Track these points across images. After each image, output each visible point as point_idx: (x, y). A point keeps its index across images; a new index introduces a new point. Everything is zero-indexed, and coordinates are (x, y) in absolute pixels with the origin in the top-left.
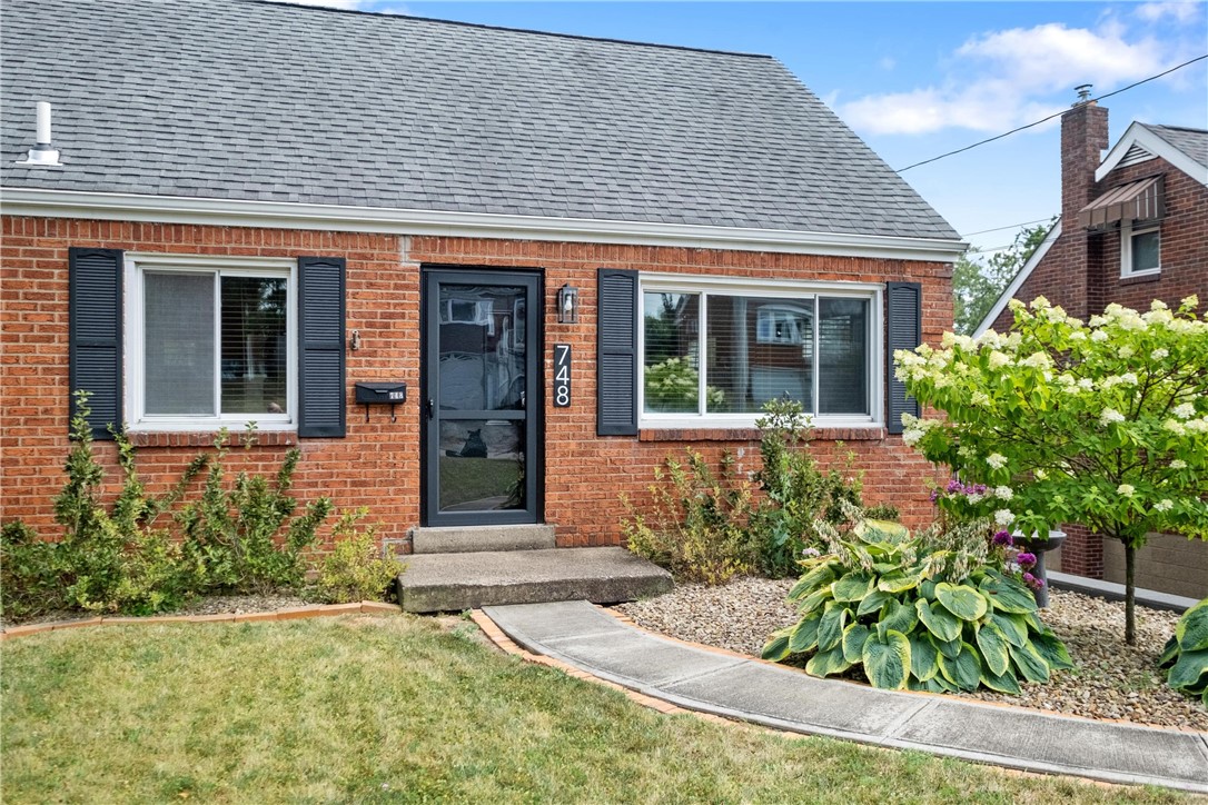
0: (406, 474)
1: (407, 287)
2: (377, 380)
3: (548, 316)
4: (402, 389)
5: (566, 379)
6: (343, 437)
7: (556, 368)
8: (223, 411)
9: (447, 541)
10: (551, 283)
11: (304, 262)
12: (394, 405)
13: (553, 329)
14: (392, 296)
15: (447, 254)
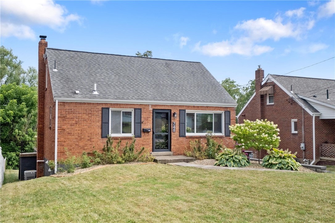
0: (150, 143)
1: (150, 113)
2: (146, 128)
3: (172, 117)
4: (150, 129)
5: (175, 128)
6: (141, 137)
7: (173, 126)
8: (122, 133)
9: (156, 154)
10: (172, 112)
11: (135, 109)
12: (148, 132)
13: (173, 119)
14: (148, 114)
15: (157, 107)
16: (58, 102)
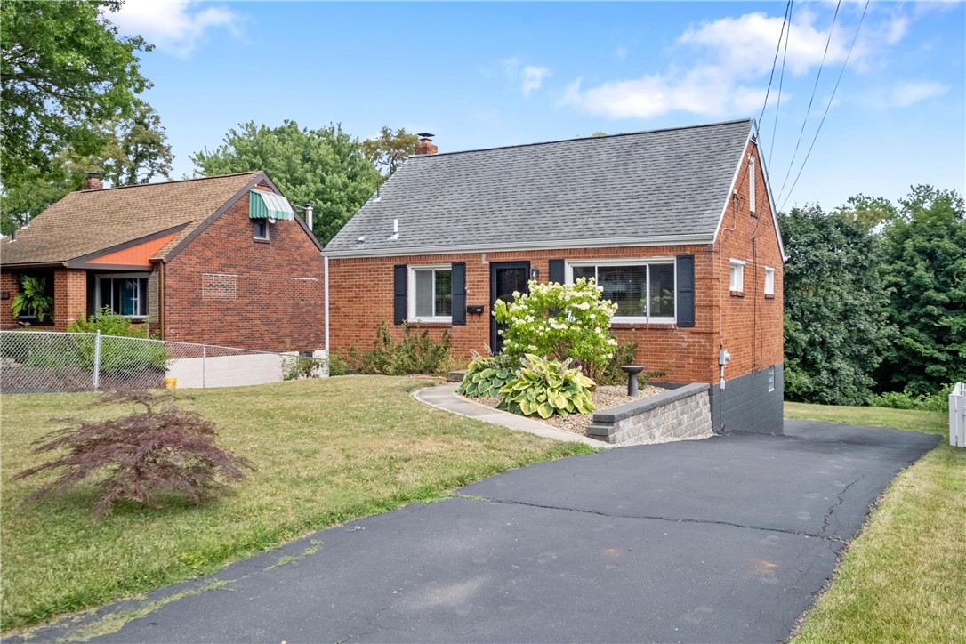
0: (485, 338)
1: (484, 271)
2: (475, 304)
4: (482, 307)
6: (465, 324)
8: (436, 315)
10: (532, 266)
11: (454, 265)
12: (480, 313)
14: (481, 275)
15: (498, 258)
16: (330, 260)
